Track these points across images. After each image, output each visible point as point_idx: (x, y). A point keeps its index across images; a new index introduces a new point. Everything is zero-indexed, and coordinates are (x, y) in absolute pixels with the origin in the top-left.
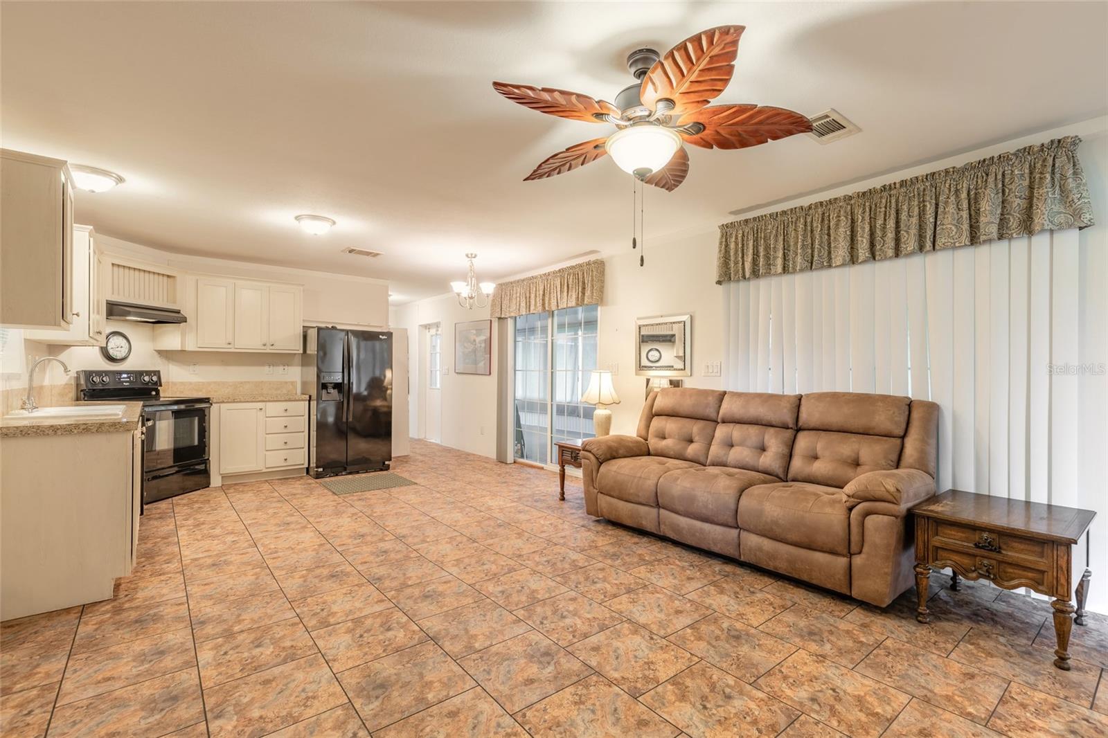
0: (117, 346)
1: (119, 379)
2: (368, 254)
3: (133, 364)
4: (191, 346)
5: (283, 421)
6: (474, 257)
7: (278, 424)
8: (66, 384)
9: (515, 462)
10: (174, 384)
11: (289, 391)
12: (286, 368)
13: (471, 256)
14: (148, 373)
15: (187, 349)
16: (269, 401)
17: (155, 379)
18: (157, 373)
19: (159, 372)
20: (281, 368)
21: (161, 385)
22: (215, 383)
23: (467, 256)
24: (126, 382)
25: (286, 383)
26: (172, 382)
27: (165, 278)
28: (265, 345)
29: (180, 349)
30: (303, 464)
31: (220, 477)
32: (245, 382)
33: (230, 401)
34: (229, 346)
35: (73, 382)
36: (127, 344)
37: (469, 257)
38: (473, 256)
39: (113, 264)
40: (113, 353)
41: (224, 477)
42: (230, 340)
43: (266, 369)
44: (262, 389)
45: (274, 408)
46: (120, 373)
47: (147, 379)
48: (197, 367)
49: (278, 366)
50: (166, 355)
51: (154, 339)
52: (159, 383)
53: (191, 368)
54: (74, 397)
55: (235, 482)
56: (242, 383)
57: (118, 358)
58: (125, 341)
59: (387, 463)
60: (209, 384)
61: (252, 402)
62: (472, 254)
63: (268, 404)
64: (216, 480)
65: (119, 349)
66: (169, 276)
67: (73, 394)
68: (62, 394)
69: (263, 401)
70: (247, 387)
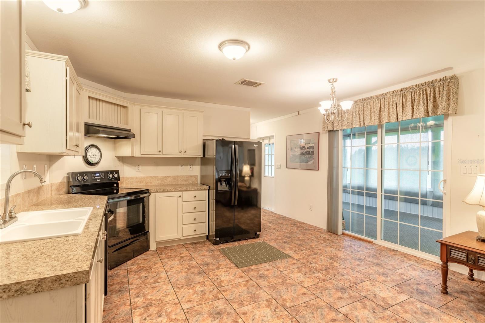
0: (93, 155)
1: (94, 177)
3: (103, 166)
4: (137, 154)
5: (193, 204)
6: (335, 82)
7: (191, 206)
8: (61, 182)
9: (343, 234)
10: (128, 178)
11: (193, 182)
12: (191, 167)
13: (332, 81)
14: (112, 172)
15: (134, 156)
16: (185, 191)
17: (116, 176)
18: (117, 172)
19: (118, 171)
20: (189, 167)
21: (119, 180)
22: (151, 177)
23: (329, 81)
24: (98, 179)
25: (191, 176)
26: (126, 177)
27: (122, 108)
28: (180, 152)
29: (130, 156)
30: (205, 233)
31: (156, 243)
32: (168, 176)
33: (161, 191)
34: (160, 153)
35: (65, 180)
36: (99, 153)
37: (330, 82)
38: (335, 80)
39: (89, 97)
40: (91, 159)
41: (158, 243)
42: (160, 149)
43: (180, 168)
44: (178, 181)
45: (188, 195)
46: (95, 173)
47: (111, 176)
48: (140, 167)
49: (187, 165)
51: (115, 149)
52: (118, 179)
53: (137, 167)
54: (66, 191)
56: (166, 177)
57: (94, 163)
58: (98, 151)
59: (258, 233)
60: (147, 178)
61: (175, 191)
62: (333, 79)
64: (153, 246)
65: (94, 156)
66: (124, 107)
67: (65, 189)
68: (58, 190)
69: (181, 191)
70: (169, 179)
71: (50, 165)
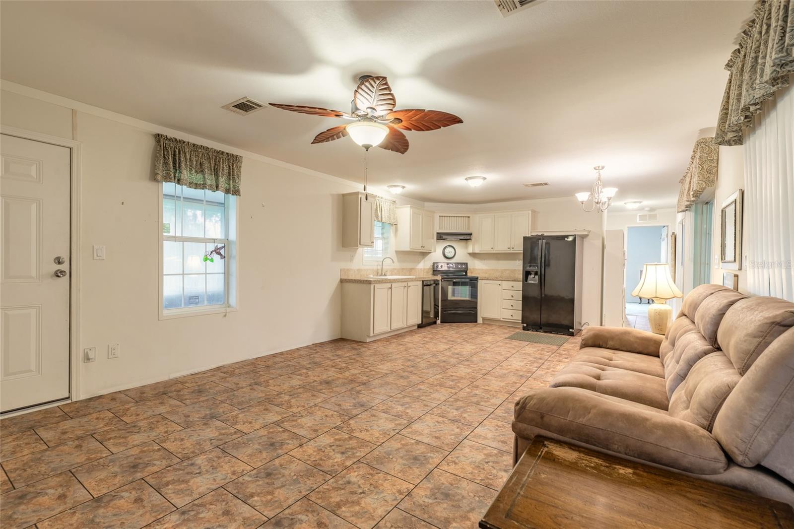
0: (449, 252)
2: (541, 184)
3: (456, 260)
4: (477, 251)
5: (512, 293)
6: (602, 169)
7: (508, 294)
10: (476, 269)
14: (462, 264)
15: (475, 252)
16: (504, 280)
17: (465, 267)
18: (466, 264)
19: (467, 263)
22: (493, 269)
23: (595, 169)
24: (451, 268)
27: (467, 218)
28: (509, 248)
30: (520, 320)
31: (482, 318)
33: (486, 279)
34: (492, 250)
35: (432, 267)
36: (454, 251)
37: (597, 169)
39: (440, 216)
40: (447, 255)
41: (484, 319)
42: (493, 246)
45: (506, 285)
46: (450, 264)
47: (462, 266)
48: (485, 261)
50: (473, 255)
51: (467, 247)
52: (467, 269)
53: (483, 261)
55: (488, 322)
56: (505, 270)
57: (450, 257)
58: (453, 249)
59: (570, 330)
60: (490, 270)
61: (496, 280)
62: (599, 167)
63: (504, 282)
64: (480, 320)
65: (451, 253)
66: (469, 217)
67: (432, 272)
68: (427, 272)
69: (501, 280)
70: (508, 272)
71: (424, 258)
